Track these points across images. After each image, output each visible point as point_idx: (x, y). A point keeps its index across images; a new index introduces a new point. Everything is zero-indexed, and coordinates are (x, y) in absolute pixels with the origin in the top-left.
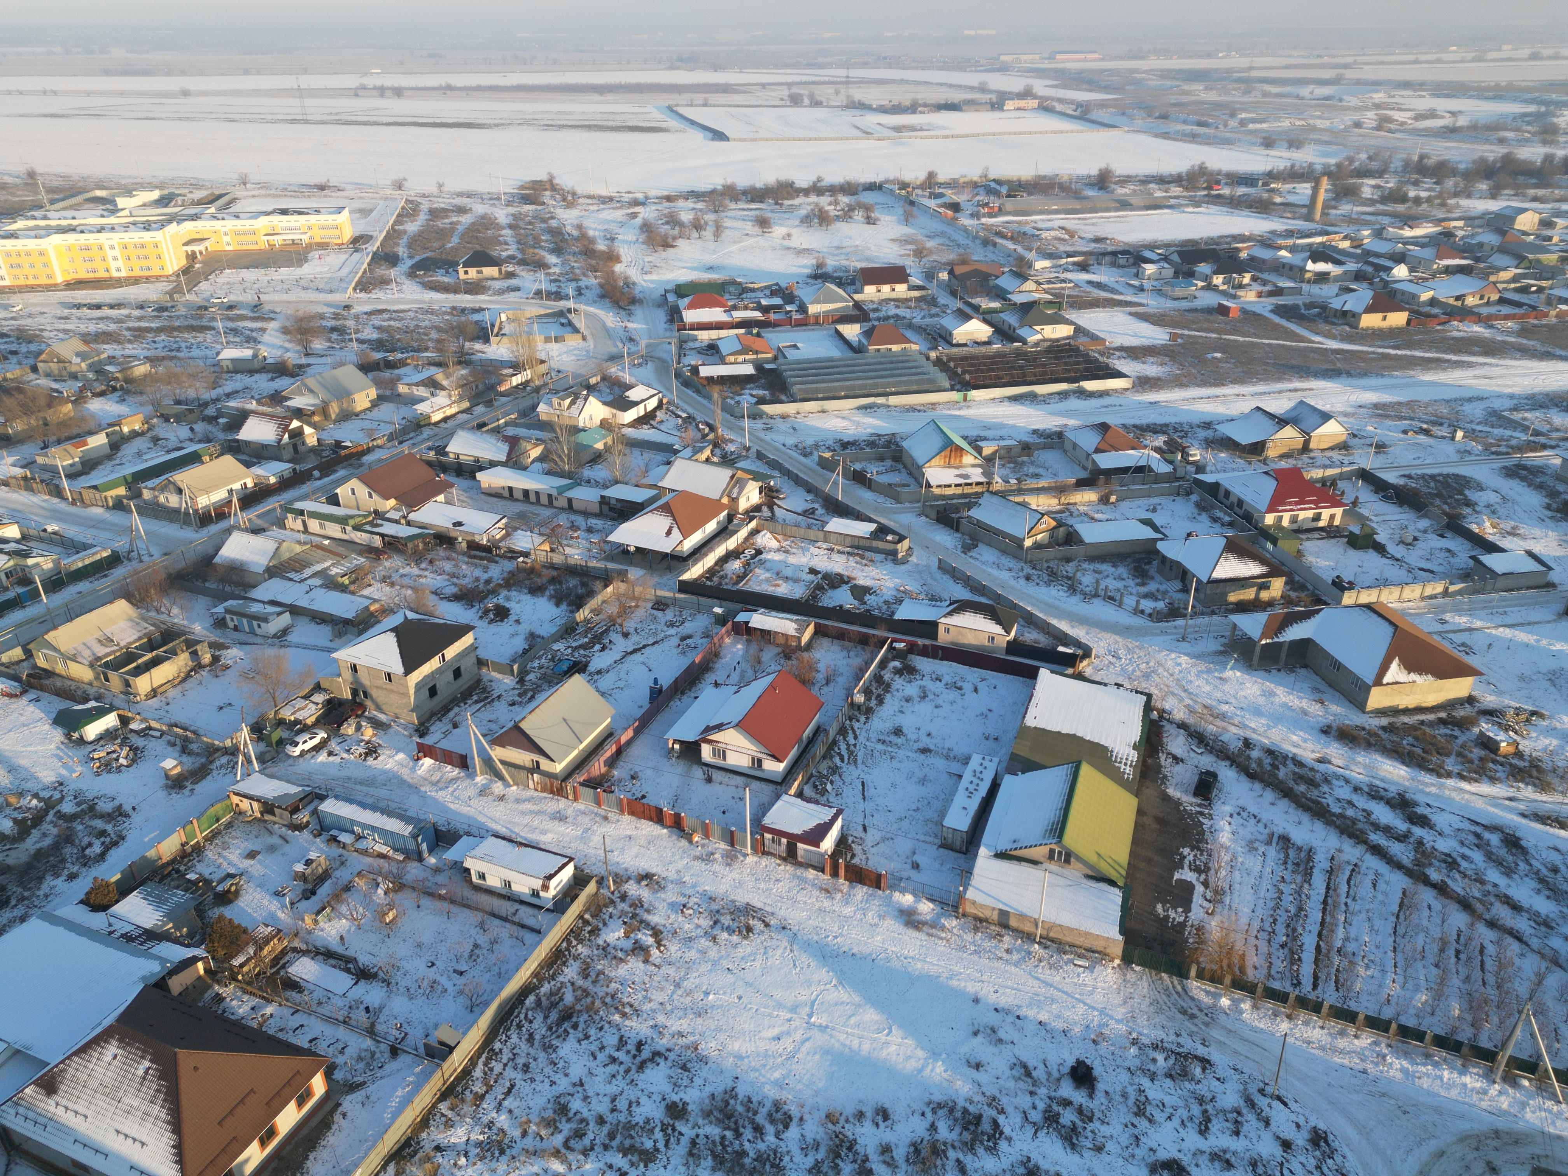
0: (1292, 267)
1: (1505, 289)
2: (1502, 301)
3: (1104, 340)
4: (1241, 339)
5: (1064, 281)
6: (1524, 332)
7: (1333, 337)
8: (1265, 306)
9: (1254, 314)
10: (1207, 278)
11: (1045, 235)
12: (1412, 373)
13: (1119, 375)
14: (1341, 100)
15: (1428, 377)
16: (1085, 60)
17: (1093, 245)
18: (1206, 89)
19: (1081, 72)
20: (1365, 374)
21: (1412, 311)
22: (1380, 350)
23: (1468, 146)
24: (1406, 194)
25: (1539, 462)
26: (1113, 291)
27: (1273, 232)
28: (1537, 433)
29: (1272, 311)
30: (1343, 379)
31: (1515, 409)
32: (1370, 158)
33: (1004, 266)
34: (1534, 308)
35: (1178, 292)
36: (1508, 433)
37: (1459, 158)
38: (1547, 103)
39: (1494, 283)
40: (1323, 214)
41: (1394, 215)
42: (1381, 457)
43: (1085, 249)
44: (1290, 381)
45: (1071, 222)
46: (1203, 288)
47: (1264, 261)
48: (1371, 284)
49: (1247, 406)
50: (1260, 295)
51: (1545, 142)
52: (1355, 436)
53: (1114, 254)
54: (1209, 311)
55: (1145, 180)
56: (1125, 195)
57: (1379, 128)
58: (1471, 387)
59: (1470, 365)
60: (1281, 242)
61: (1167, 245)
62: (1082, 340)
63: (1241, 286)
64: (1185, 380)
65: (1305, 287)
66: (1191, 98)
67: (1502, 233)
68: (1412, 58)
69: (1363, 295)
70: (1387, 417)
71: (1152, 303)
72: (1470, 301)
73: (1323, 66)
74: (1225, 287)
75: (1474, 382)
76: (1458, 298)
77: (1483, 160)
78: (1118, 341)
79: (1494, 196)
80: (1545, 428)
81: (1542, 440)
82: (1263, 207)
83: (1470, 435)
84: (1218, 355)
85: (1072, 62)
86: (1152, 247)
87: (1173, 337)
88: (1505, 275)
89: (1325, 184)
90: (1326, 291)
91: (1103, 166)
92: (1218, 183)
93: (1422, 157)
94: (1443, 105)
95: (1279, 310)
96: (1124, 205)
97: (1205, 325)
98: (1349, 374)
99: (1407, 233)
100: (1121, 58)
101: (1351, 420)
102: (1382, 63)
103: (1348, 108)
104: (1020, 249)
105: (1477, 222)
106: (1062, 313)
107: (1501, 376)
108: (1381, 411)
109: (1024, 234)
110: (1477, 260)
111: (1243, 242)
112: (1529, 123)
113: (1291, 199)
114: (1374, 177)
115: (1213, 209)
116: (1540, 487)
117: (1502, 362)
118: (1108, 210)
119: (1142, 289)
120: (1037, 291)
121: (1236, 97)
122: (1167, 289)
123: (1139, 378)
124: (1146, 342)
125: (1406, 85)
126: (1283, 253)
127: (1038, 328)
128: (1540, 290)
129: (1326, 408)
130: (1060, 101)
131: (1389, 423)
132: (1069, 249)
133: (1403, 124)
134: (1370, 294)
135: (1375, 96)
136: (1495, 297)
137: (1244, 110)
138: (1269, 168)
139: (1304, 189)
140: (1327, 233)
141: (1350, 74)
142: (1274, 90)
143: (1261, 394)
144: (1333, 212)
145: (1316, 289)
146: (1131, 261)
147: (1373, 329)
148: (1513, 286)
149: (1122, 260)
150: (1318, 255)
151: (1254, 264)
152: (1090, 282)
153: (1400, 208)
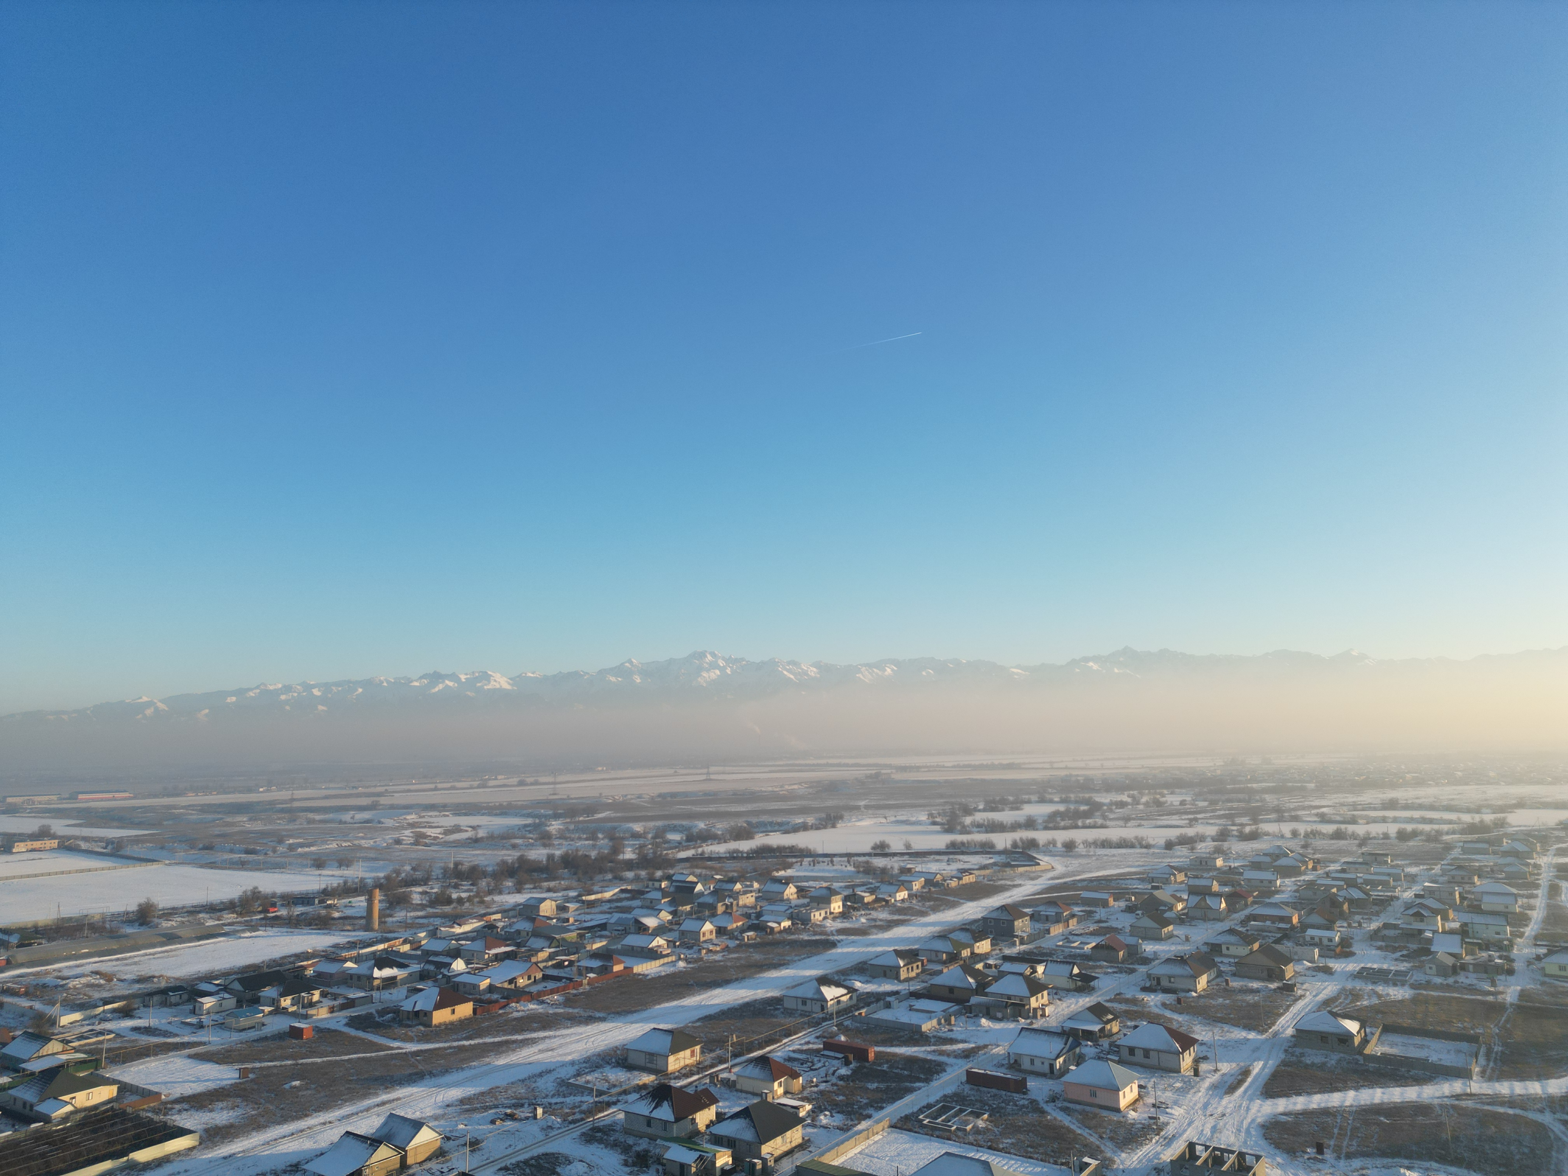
0: (359, 977)
1: (545, 967)
2: (545, 978)
3: (158, 1094)
4: (319, 1060)
5: (101, 1033)
6: (569, 1002)
7: (410, 1040)
8: (338, 1021)
9: (329, 1030)
10: (274, 1002)
11: (72, 983)
12: (487, 1060)
13: (182, 1132)
14: (380, 822)
15: (502, 1061)
16: (114, 799)
17: (137, 986)
18: (250, 820)
19: (109, 810)
20: (446, 1071)
21: (476, 1001)
22: (455, 1044)
23: (490, 852)
24: (450, 897)
25: (608, 1120)
26: (166, 1034)
27: (336, 946)
28: (600, 1093)
29: (347, 1025)
30: (427, 1081)
31: (578, 1074)
32: (414, 869)
33: (15, 1029)
34: (570, 979)
35: (244, 1022)
36: (578, 1099)
37: (486, 863)
38: (539, 816)
39: (536, 963)
40: (381, 923)
41: (444, 916)
42: (477, 1155)
43: (127, 992)
44: (376, 1095)
45: (107, 964)
46: (270, 1013)
47: (331, 975)
48: (436, 981)
49: (334, 1134)
50: (332, 1010)
51: (545, 846)
52: (448, 1139)
53: (164, 992)
54: (280, 1036)
55: (194, 911)
56: (173, 927)
57: (416, 843)
58: (538, 1063)
59: (534, 1041)
60: (345, 954)
61: (225, 974)
62: (130, 1099)
63: (311, 1005)
64: (262, 1120)
65: (375, 994)
66: (236, 829)
67: (532, 920)
68: (432, 786)
69: (430, 994)
70: (474, 1110)
71: (214, 1039)
72: (522, 982)
73: (359, 795)
74: (294, 1008)
75: (540, 1056)
76: (511, 981)
77: (504, 863)
78: (177, 1091)
79: (519, 891)
80: (604, 1086)
81: (605, 1098)
82: (323, 923)
83: (549, 1109)
84: (297, 1083)
85: (99, 801)
86: (208, 978)
87: (243, 1073)
88: (542, 955)
89: (378, 895)
90: (396, 995)
91: (143, 900)
92: (274, 905)
93: (456, 864)
94: (464, 821)
95: (353, 1022)
96: (171, 938)
97: (278, 1053)
98: (432, 1074)
99: (458, 930)
100: (155, 796)
101: (442, 1122)
102: (409, 791)
103: (387, 829)
104: (38, 1005)
105: (511, 913)
106: (101, 1072)
107: (561, 1046)
108: (467, 1105)
109: (44, 986)
110: (518, 945)
111: (308, 959)
112: (530, 832)
113: (349, 912)
114: (420, 885)
115: (271, 931)
116: (615, 1145)
117: (558, 1033)
118: (153, 946)
119: (201, 1026)
120: (63, 1052)
121: (281, 825)
122: (231, 1021)
123: (206, 1130)
124: (211, 1086)
125: (432, 807)
126: (349, 964)
127: (66, 1098)
128: (571, 963)
129: (417, 1115)
130: (86, 839)
131: (477, 1116)
132: (105, 995)
133: (436, 838)
134: (437, 990)
135: (408, 817)
136: (539, 975)
137: (291, 836)
138: (323, 886)
139: (360, 902)
140: (388, 940)
141: (383, 801)
142: (318, 817)
143: (348, 1116)
144: (390, 919)
145: (385, 995)
146: (185, 997)
147: (445, 1024)
148: (550, 963)
149: (174, 997)
150: (382, 961)
151: (321, 980)
152: (136, 1029)
153: (447, 909)
